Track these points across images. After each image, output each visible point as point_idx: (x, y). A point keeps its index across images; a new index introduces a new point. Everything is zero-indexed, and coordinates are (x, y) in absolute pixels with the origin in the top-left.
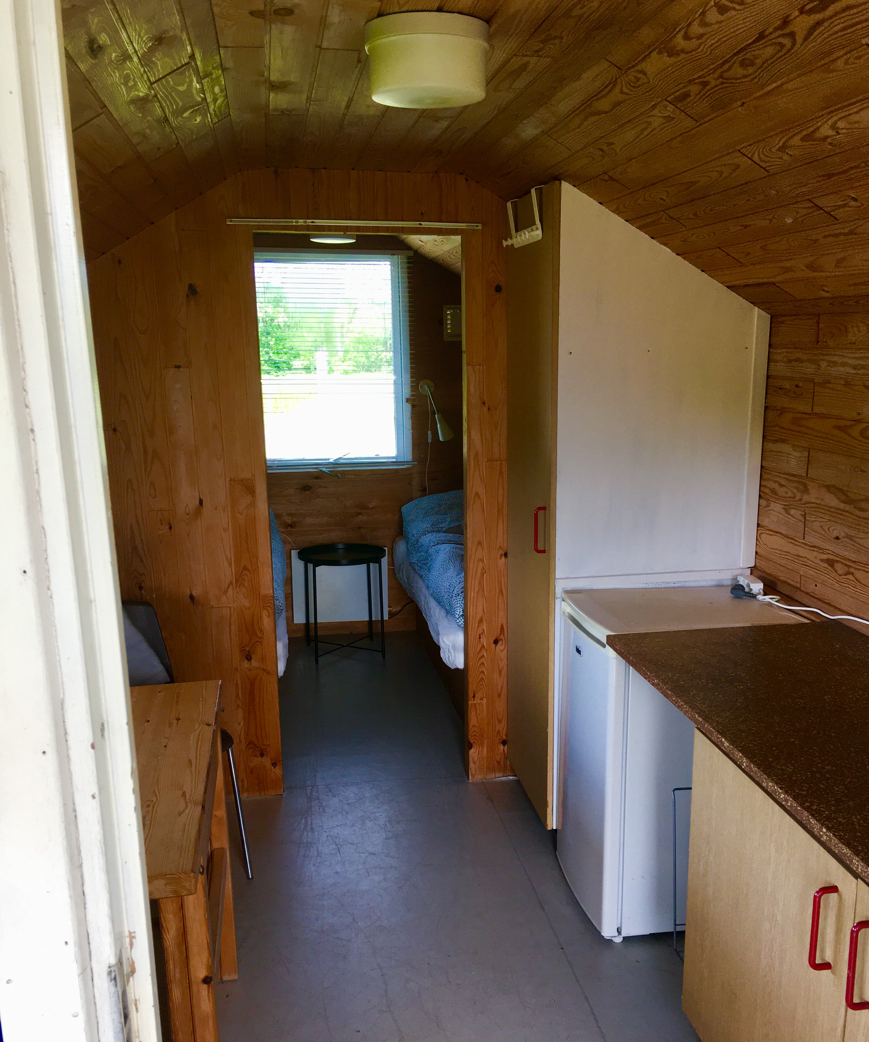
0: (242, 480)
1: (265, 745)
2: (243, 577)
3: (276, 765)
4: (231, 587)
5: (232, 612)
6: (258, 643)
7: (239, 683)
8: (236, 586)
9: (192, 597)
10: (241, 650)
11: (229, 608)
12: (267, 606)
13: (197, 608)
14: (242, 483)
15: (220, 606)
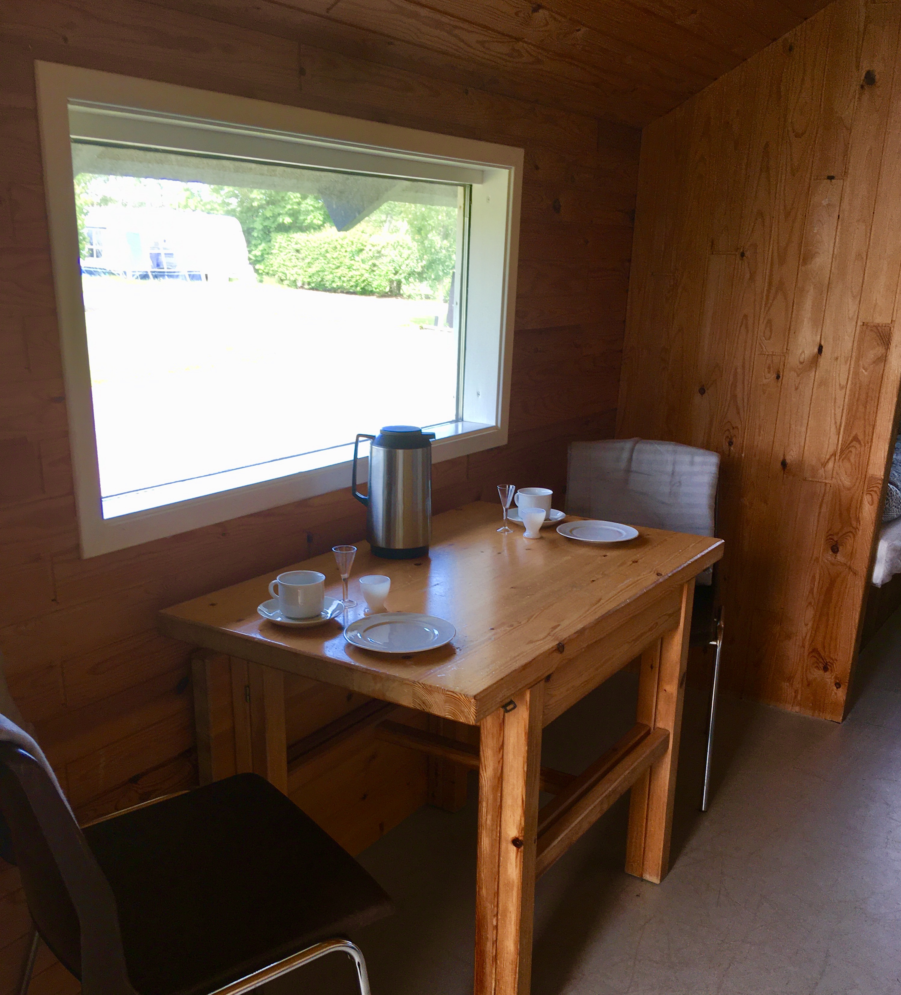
0: (877, 326)
1: (832, 659)
2: (850, 449)
3: (840, 687)
4: (833, 458)
5: (827, 490)
6: (851, 535)
7: (817, 577)
8: (839, 459)
9: (784, 464)
10: (828, 538)
11: (824, 484)
12: (872, 490)
13: (787, 477)
14: (876, 330)
15: (814, 480)
